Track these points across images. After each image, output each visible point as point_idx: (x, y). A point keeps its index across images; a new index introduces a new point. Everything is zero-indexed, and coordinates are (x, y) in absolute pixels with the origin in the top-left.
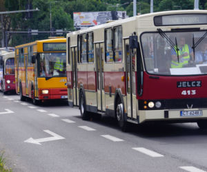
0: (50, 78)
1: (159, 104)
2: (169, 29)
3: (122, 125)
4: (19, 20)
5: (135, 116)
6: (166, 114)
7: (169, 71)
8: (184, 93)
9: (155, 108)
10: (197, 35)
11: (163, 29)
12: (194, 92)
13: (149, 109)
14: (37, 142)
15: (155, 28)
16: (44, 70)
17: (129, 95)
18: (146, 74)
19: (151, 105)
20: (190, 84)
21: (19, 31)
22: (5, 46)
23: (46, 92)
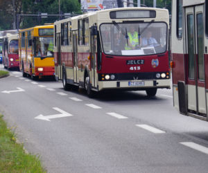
0: (44, 58)
1: (113, 77)
2: (121, 21)
3: (89, 93)
4: (30, 4)
5: (96, 86)
6: (118, 84)
7: (121, 52)
8: (132, 68)
9: (110, 80)
10: (142, 26)
11: (117, 21)
12: (139, 68)
13: (105, 80)
14: (47, 118)
15: (111, 21)
16: (40, 51)
17: (92, 70)
18: (103, 54)
19: (107, 77)
20: (136, 62)
21: (29, 14)
22: (17, 28)
23: (41, 69)
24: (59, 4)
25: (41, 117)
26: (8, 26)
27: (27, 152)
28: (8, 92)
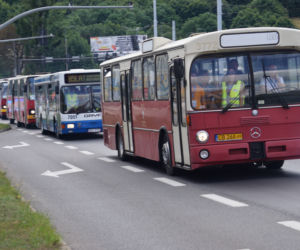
24: (66, 46)
25: (48, 173)
26: (9, 73)
27: (34, 211)
28: (10, 147)
